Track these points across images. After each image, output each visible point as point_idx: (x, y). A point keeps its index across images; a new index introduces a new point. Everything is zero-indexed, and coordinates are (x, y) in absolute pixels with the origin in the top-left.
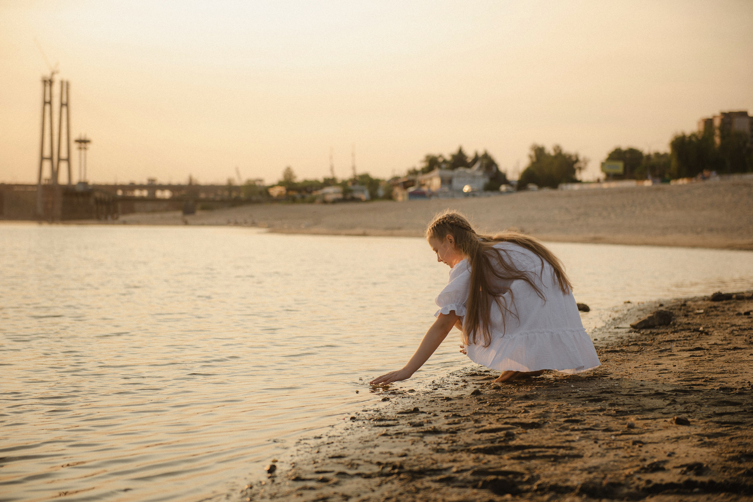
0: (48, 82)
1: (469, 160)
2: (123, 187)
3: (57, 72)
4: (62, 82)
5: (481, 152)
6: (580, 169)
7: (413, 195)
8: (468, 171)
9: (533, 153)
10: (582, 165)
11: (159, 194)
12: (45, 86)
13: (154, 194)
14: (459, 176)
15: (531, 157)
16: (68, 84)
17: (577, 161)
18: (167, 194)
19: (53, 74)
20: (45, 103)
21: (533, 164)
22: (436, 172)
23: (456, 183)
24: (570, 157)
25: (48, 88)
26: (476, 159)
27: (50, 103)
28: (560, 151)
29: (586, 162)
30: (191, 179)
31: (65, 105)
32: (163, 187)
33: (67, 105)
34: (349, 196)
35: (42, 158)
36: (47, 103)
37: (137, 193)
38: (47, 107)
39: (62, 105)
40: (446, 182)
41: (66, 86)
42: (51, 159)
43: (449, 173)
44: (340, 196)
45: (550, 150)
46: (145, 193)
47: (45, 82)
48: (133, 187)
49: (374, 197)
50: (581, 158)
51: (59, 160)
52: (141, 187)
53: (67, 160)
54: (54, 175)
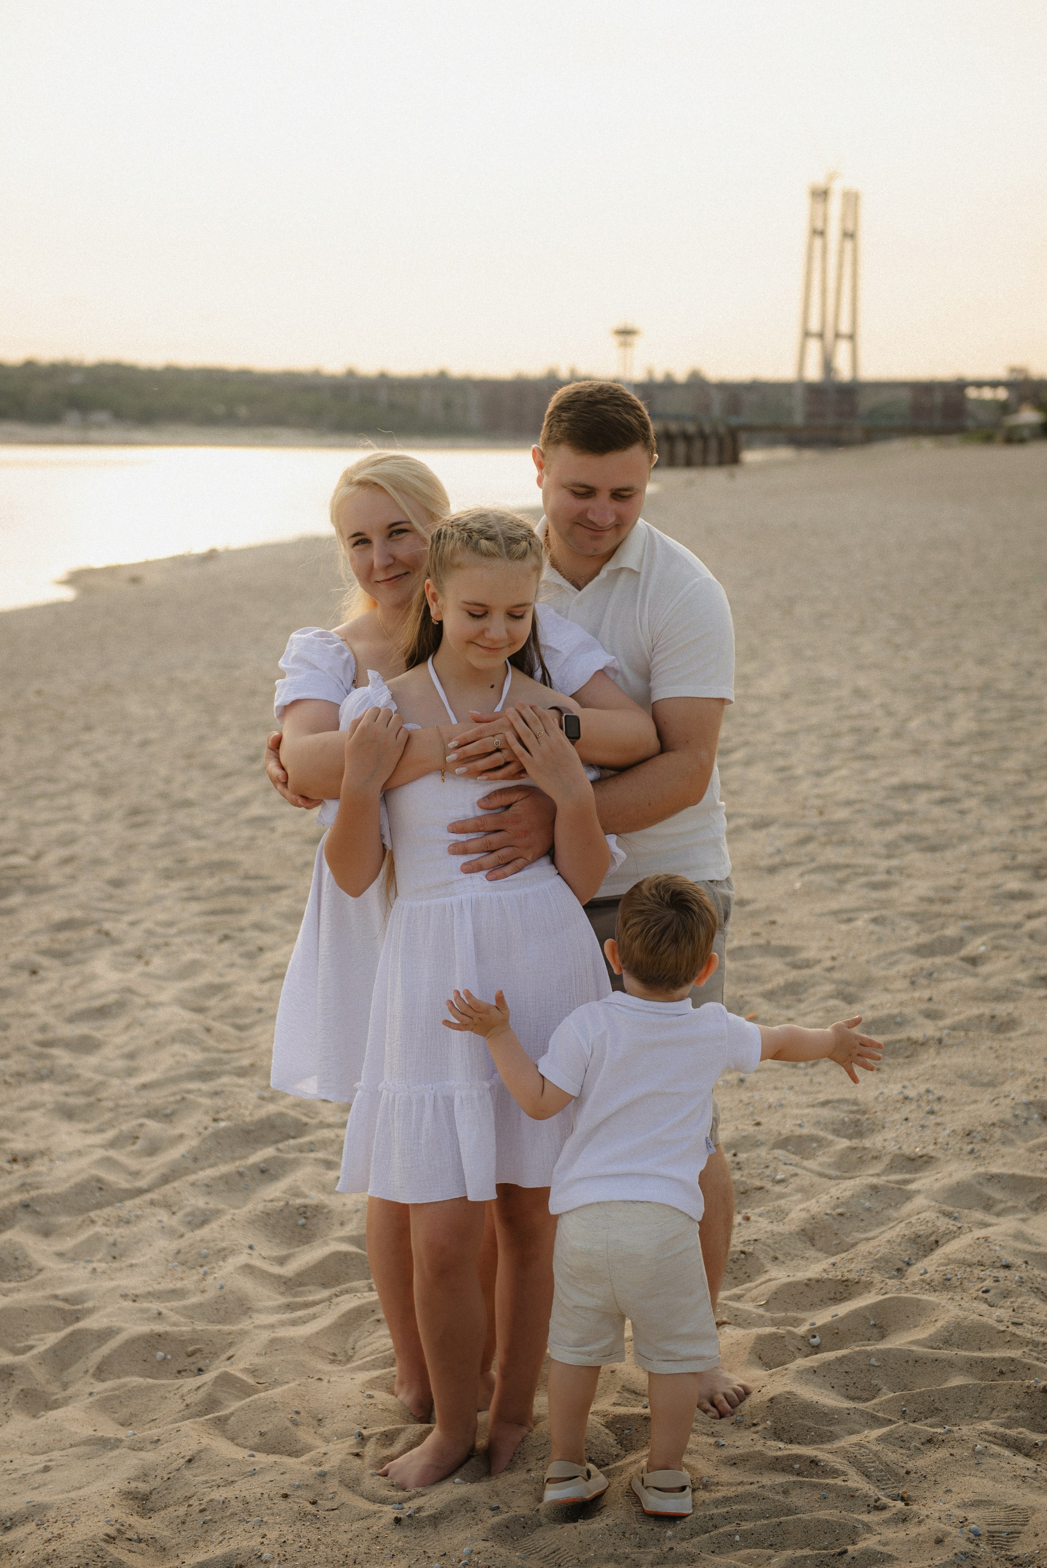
0: (821, 195)
4: (844, 194)
12: (814, 198)
16: (855, 195)
19: (830, 179)
20: (814, 233)
25: (818, 206)
27: (823, 233)
31: (849, 235)
33: (853, 237)
35: (807, 334)
36: (819, 233)
38: (818, 241)
39: (845, 236)
41: (852, 200)
42: (821, 336)
47: (814, 194)
51: (837, 336)
53: (852, 337)
54: (828, 365)
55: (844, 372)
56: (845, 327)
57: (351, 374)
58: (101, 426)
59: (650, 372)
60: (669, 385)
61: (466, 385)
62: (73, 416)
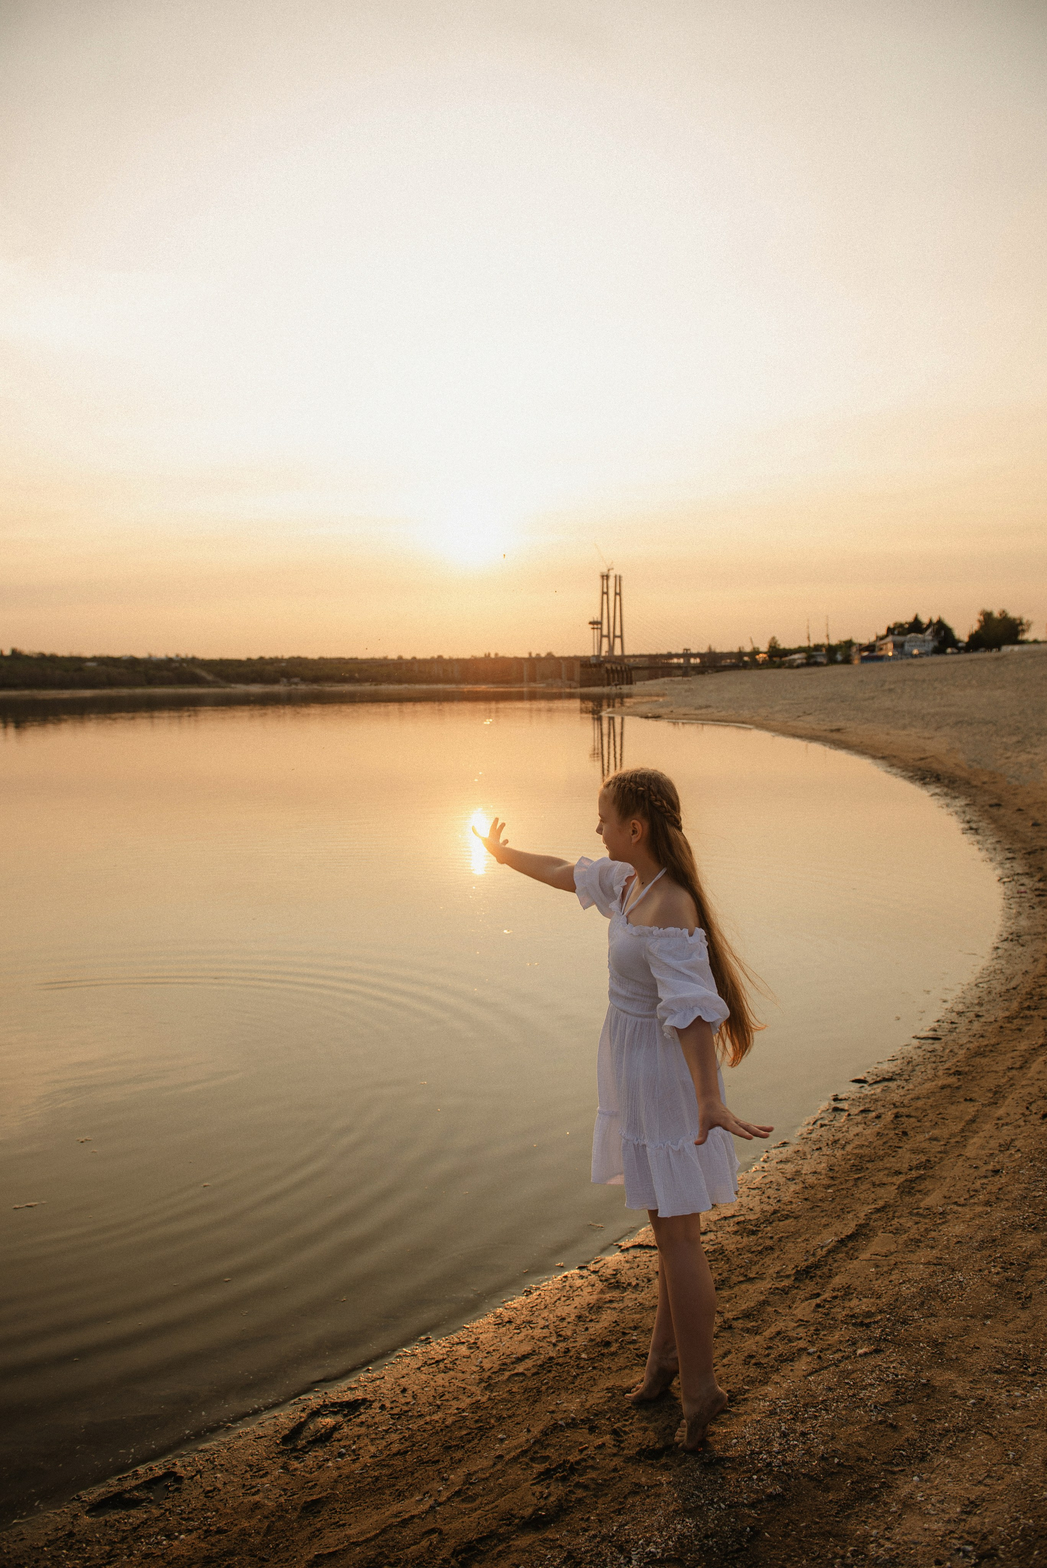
0: (605, 577)
1: (925, 626)
2: (662, 656)
3: (612, 569)
4: (616, 577)
5: (935, 620)
6: (1023, 631)
7: (864, 659)
8: (920, 636)
9: (982, 618)
10: (1025, 627)
11: (692, 661)
12: (603, 579)
13: (689, 660)
14: (910, 641)
15: (979, 621)
16: (620, 577)
17: (1021, 624)
18: (698, 661)
19: (609, 570)
20: (603, 593)
21: (982, 627)
22: (890, 638)
23: (907, 647)
24: (1014, 620)
25: (605, 582)
26: (931, 623)
27: (607, 593)
28: (1006, 615)
29: (1029, 625)
30: (710, 648)
31: (618, 594)
32: (695, 656)
33: (620, 594)
34: (812, 660)
35: (602, 636)
36: (605, 593)
37: (675, 661)
38: (605, 596)
39: (616, 594)
40: (898, 646)
41: (619, 579)
42: (608, 636)
43: (900, 639)
44: (804, 661)
45: (996, 614)
46: (682, 661)
47: (603, 577)
48: (670, 656)
49: (832, 661)
50: (1024, 621)
51: (615, 636)
52: (678, 656)
53: (621, 637)
54: (611, 648)
55: (617, 652)
56: (618, 633)
57: (400, 658)
58: (296, 684)
59: (530, 654)
60: (538, 658)
61: (451, 661)
62: (285, 680)
